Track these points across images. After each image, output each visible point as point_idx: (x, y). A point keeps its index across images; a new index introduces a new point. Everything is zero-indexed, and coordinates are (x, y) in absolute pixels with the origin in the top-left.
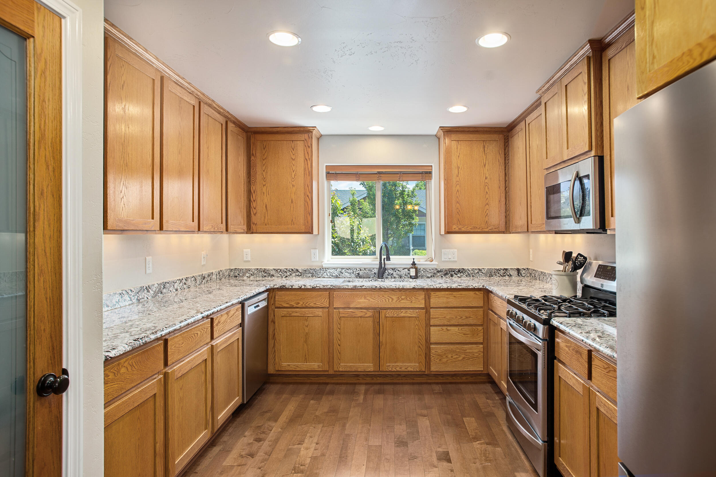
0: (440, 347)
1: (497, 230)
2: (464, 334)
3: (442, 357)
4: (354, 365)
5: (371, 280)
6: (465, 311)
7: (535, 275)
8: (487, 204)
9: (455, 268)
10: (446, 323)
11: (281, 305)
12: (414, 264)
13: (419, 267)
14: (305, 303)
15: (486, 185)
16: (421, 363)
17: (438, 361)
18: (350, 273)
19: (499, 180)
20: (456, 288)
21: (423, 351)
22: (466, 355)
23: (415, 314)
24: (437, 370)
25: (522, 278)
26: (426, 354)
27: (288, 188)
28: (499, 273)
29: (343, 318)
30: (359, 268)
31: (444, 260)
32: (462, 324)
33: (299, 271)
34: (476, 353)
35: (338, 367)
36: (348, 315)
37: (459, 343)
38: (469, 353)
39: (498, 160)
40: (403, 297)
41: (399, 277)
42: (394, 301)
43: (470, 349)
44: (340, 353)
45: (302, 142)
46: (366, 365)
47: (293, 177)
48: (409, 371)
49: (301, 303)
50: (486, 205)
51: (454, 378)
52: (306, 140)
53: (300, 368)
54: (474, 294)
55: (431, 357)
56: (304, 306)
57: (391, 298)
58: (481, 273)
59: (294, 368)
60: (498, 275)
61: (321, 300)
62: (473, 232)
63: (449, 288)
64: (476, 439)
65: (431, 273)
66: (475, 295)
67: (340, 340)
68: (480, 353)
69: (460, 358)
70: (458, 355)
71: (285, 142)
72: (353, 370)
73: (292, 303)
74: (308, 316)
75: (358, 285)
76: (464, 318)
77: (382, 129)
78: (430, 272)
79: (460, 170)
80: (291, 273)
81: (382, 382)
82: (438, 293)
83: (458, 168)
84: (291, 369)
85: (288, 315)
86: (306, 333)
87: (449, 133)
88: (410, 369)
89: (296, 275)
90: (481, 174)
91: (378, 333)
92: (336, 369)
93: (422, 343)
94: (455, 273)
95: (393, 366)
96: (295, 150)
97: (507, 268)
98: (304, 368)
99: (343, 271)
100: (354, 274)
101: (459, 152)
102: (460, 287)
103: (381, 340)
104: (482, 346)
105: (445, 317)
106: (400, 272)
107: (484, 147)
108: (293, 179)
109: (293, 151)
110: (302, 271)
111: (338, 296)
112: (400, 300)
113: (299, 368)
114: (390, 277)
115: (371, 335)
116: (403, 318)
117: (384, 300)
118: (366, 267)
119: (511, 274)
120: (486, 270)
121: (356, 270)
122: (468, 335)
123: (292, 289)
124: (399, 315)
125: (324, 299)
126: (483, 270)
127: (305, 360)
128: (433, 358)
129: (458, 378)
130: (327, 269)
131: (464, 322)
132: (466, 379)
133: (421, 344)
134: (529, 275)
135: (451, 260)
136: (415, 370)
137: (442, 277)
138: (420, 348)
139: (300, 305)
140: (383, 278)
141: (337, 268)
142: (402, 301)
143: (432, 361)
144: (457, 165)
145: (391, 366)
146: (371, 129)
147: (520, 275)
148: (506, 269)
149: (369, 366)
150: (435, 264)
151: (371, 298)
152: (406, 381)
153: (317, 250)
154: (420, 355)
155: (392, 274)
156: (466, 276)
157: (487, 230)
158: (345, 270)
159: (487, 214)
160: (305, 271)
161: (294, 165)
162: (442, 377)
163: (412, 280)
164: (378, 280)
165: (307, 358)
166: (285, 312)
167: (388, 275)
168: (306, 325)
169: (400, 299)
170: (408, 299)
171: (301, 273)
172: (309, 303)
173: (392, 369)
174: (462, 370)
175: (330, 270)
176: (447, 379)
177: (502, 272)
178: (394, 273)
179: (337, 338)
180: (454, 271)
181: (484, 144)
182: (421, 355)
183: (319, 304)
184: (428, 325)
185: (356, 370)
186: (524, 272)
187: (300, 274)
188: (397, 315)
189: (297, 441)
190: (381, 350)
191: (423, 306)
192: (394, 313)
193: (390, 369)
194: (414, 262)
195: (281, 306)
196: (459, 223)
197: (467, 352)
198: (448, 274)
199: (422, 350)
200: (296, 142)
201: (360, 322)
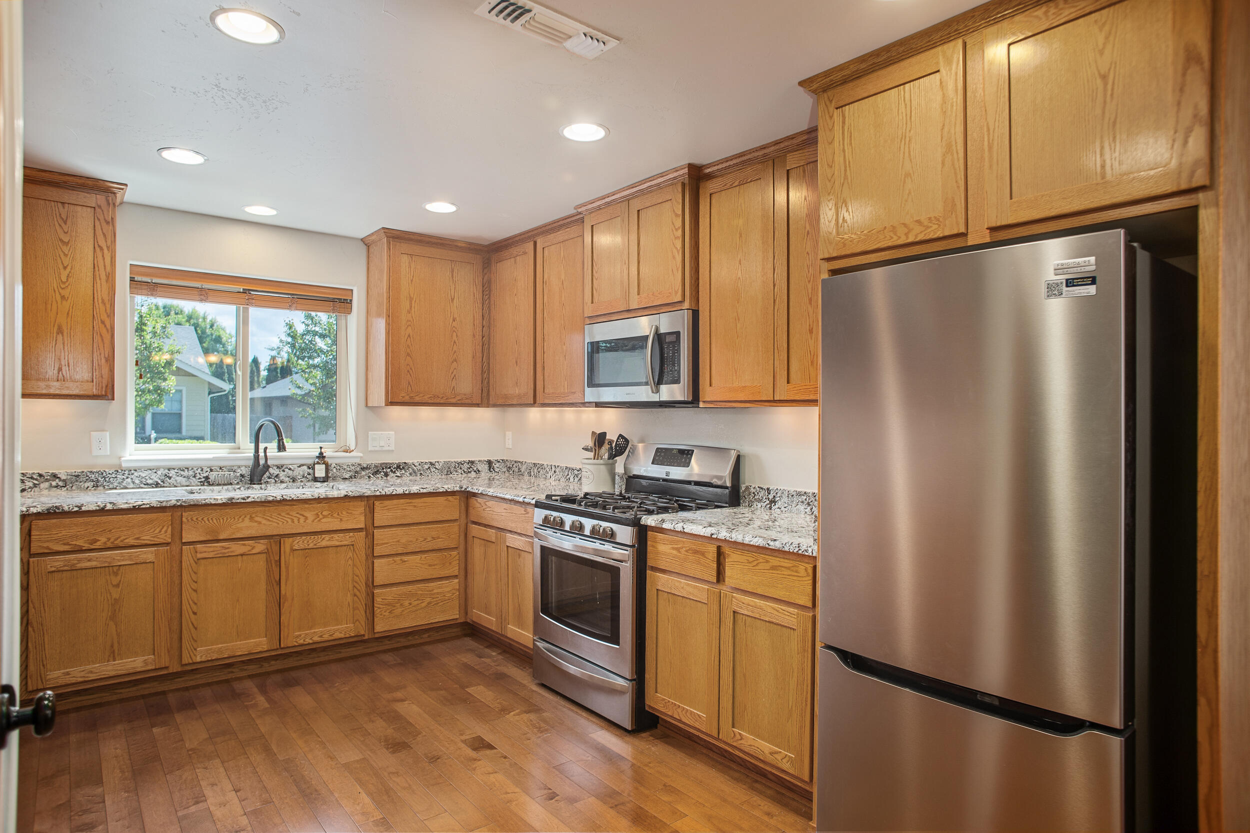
0: (390, 591)
1: (470, 401)
2: (430, 565)
3: (394, 606)
4: (227, 646)
5: (239, 488)
6: (432, 528)
7: (519, 469)
8: (455, 360)
9: (391, 462)
10: (400, 551)
11: (48, 548)
12: (321, 456)
13: (330, 461)
14: (112, 540)
15: (454, 331)
16: (358, 622)
17: (387, 614)
18: (188, 478)
19: (474, 325)
20: (418, 493)
21: (362, 601)
22: (433, 598)
23: (347, 540)
24: (386, 629)
25: (496, 474)
26: (366, 605)
27: (50, 302)
28: (461, 468)
29: (203, 562)
30: (208, 466)
31: (373, 449)
32: (426, 549)
33: (58, 478)
34: (449, 592)
35: (192, 655)
36: (216, 554)
37: (421, 580)
38: (438, 593)
39: (472, 294)
40: (325, 513)
41: (291, 481)
42: (309, 521)
43: (439, 588)
44: (196, 629)
45: (89, 209)
46: (253, 642)
47: (64, 279)
48: (336, 639)
49: (103, 540)
50: (453, 362)
51: (410, 638)
52: (100, 207)
53: (98, 674)
54: (446, 500)
55: (375, 609)
56: (109, 545)
57: (303, 516)
58: (434, 469)
59: (81, 677)
60: (460, 471)
61: (152, 530)
62: (433, 403)
63: (407, 492)
64: (504, 711)
65: (350, 471)
66: (447, 502)
67: (196, 604)
68: (455, 592)
69: (423, 605)
70: (420, 600)
71: (42, 202)
72: (226, 656)
73: (80, 543)
74: (120, 565)
75: (237, 497)
76: (429, 539)
77: (273, 212)
78: (349, 469)
79: (413, 302)
80: (36, 482)
81: (280, 667)
82: (387, 503)
83: (411, 299)
84: (73, 680)
85: (66, 568)
86: (115, 599)
87: (396, 240)
88: (338, 635)
89: (51, 486)
90: (447, 313)
91: (278, 579)
92: (186, 660)
93: (359, 588)
94: (392, 471)
95: (306, 634)
96: (69, 222)
97: (473, 460)
98: (107, 673)
99: (172, 473)
100: (197, 478)
101: (412, 274)
102: (425, 491)
103: (283, 592)
104: (456, 581)
105: (398, 541)
106: (293, 471)
107: (452, 271)
108: (64, 283)
109: (63, 225)
110: (69, 477)
111: (192, 520)
112: (321, 519)
113: (95, 675)
114: (273, 481)
115: (263, 586)
116: (324, 549)
117: (289, 520)
118: (222, 464)
119: (480, 469)
120: (441, 464)
121: (202, 470)
122: (436, 567)
123: (79, 512)
124: (318, 545)
125: (161, 527)
126: (437, 463)
127: (109, 656)
128: (379, 610)
129: (416, 637)
130: (133, 472)
131: (430, 546)
132: (429, 636)
133: (358, 590)
134: (505, 469)
135: (384, 449)
136: (348, 636)
137: (369, 477)
138: (356, 597)
139: (98, 543)
140: (261, 484)
141: (158, 469)
142: (324, 520)
143: (378, 615)
144: (410, 295)
145: (303, 636)
146: (249, 210)
147: (492, 470)
148: (472, 462)
149: (259, 643)
150: (357, 457)
151: (263, 518)
152: (327, 658)
153: (108, 434)
154: (354, 609)
155: (277, 476)
156: (410, 474)
157: (453, 401)
158: (176, 471)
159: (455, 376)
160: (78, 476)
161: (66, 255)
162: (389, 640)
163: (321, 485)
164: (253, 488)
165: (116, 651)
166: (59, 563)
167: (269, 478)
168: (115, 583)
169: (321, 516)
170: (335, 515)
171: (64, 481)
172: (122, 538)
173: (304, 641)
174: (426, 623)
175: (140, 473)
176: (398, 642)
177: (466, 466)
178: (282, 474)
179: (190, 600)
180: (390, 468)
181: (453, 266)
182: (358, 609)
183: (146, 538)
184: (371, 556)
185: (232, 654)
186: (498, 465)
187: (61, 484)
188: (315, 545)
189: (188, 799)
190: (283, 611)
191: (362, 526)
192: (308, 542)
193: (302, 642)
194: (321, 453)
195: (46, 551)
196: (410, 388)
197: (435, 594)
198: (381, 472)
199: (360, 601)
200: (72, 207)
201: (239, 566)
